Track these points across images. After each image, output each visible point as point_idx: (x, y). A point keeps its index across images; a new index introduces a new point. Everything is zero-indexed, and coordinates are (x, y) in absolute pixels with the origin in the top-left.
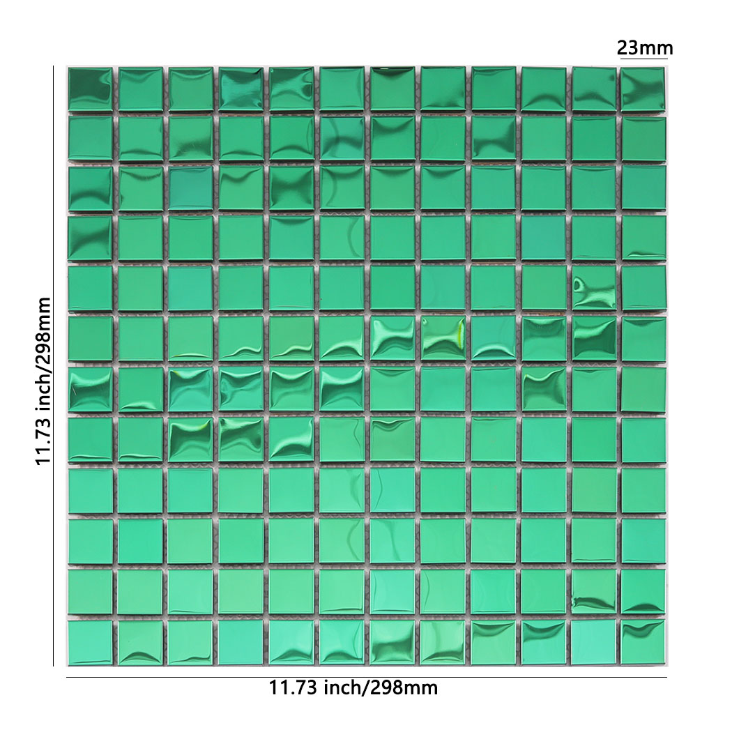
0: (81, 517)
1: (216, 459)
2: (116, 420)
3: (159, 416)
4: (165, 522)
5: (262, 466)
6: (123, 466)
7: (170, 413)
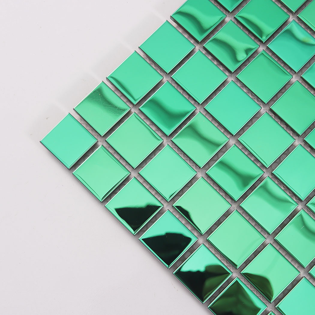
0: (145, 57)
1: (270, 104)
2: (228, 19)
3: (259, 43)
4: (196, 111)
5: (296, 138)
6: (204, 52)
7: (268, 48)
